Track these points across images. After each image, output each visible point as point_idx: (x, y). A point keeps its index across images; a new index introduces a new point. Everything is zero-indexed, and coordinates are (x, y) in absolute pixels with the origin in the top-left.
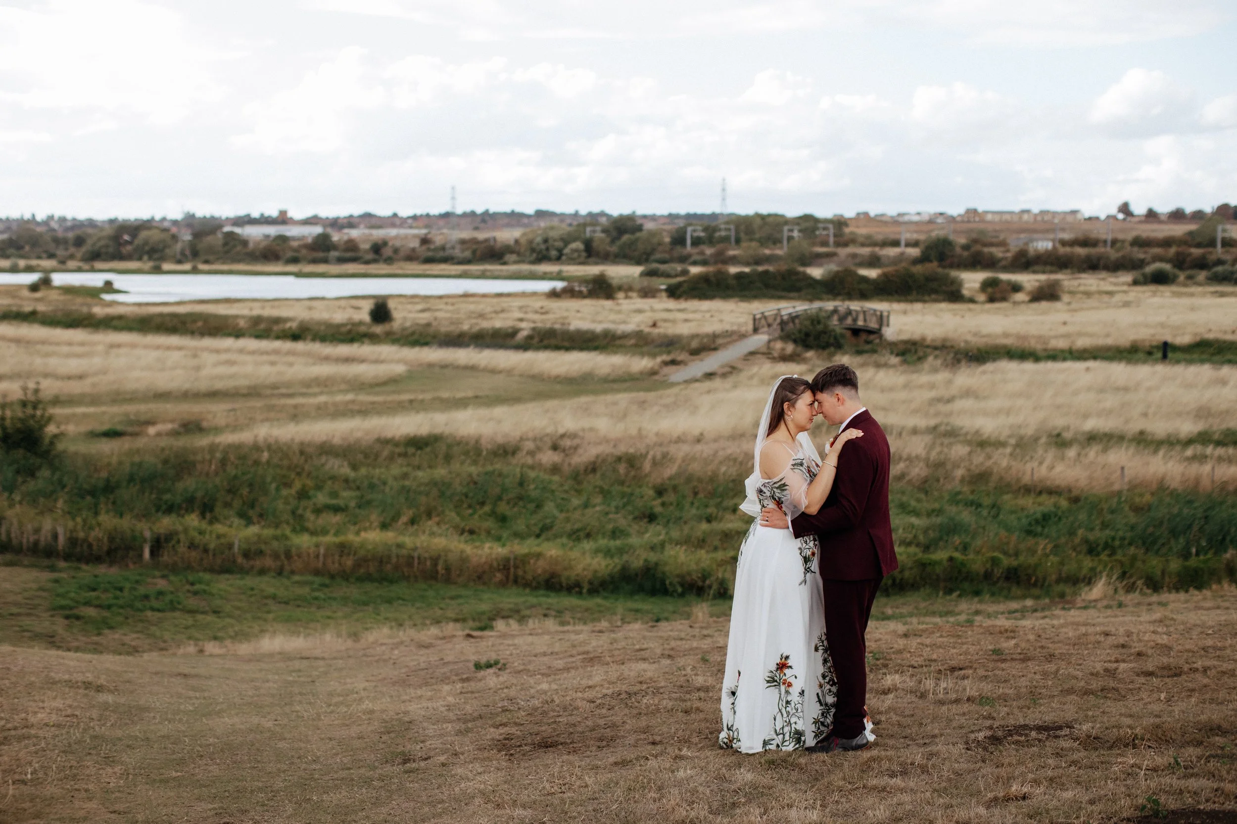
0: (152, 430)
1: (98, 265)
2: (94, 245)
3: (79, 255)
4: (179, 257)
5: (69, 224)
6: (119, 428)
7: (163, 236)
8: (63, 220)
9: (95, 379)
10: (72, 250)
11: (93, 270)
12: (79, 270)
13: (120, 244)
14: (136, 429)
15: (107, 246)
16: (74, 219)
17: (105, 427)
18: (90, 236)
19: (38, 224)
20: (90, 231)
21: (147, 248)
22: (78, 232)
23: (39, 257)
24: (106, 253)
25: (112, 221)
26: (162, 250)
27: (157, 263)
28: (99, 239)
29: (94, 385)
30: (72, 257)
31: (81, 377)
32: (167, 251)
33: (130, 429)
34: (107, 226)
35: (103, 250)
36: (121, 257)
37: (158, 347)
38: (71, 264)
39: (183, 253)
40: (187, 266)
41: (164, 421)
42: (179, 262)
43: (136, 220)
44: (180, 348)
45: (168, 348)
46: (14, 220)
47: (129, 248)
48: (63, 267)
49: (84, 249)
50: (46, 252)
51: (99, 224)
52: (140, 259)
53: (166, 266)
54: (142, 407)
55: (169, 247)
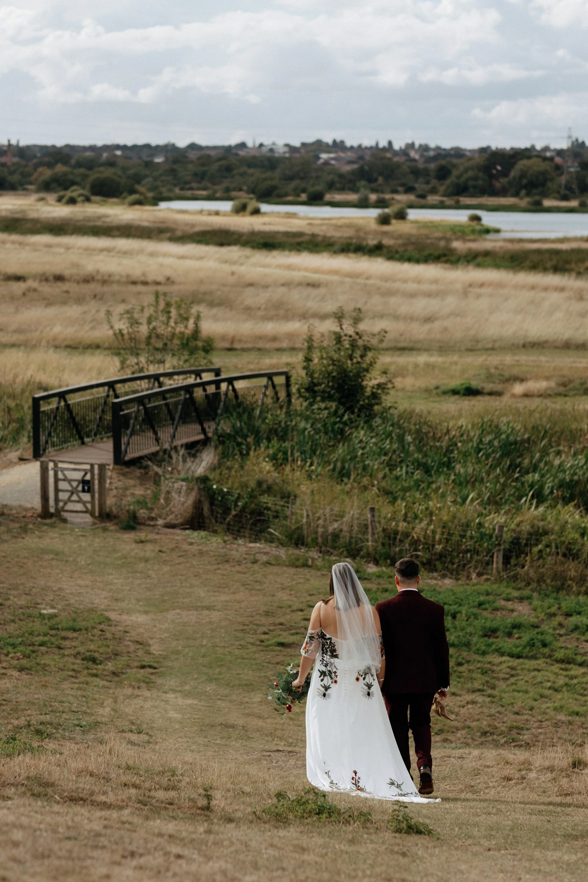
0: (518, 389)
1: (465, 200)
2: (459, 177)
3: (442, 189)
4: (563, 192)
5: (432, 153)
6: (475, 384)
7: (544, 166)
8: (425, 148)
9: (447, 323)
10: (434, 182)
11: (458, 206)
12: (442, 206)
13: (491, 176)
14: (498, 387)
15: (476, 179)
16: (438, 148)
17: (455, 383)
18: (455, 166)
19: (396, 153)
20: (455, 161)
21: (525, 181)
22: (443, 162)
23: (395, 191)
24: (475, 187)
25: (483, 150)
26: (543, 184)
27: (537, 198)
28: (466, 170)
29: (446, 329)
30: (434, 191)
31: (429, 320)
32: (549, 184)
33: (488, 387)
34: (477, 155)
35: (471, 183)
36: (494, 193)
37: (533, 288)
38: (432, 199)
39: (568, 187)
40: (574, 203)
41: (537, 378)
42: (565, 198)
43: (512, 149)
44: (562, 289)
45: (546, 289)
46: (366, 148)
47: (504, 181)
48: (422, 201)
49: (448, 182)
50: (402, 185)
51: (468, 154)
52: (516, 195)
53: (547, 203)
54: (508, 359)
55: (552, 180)
